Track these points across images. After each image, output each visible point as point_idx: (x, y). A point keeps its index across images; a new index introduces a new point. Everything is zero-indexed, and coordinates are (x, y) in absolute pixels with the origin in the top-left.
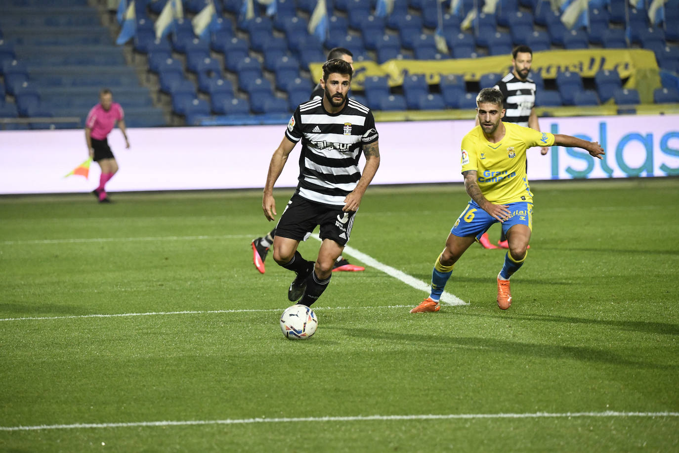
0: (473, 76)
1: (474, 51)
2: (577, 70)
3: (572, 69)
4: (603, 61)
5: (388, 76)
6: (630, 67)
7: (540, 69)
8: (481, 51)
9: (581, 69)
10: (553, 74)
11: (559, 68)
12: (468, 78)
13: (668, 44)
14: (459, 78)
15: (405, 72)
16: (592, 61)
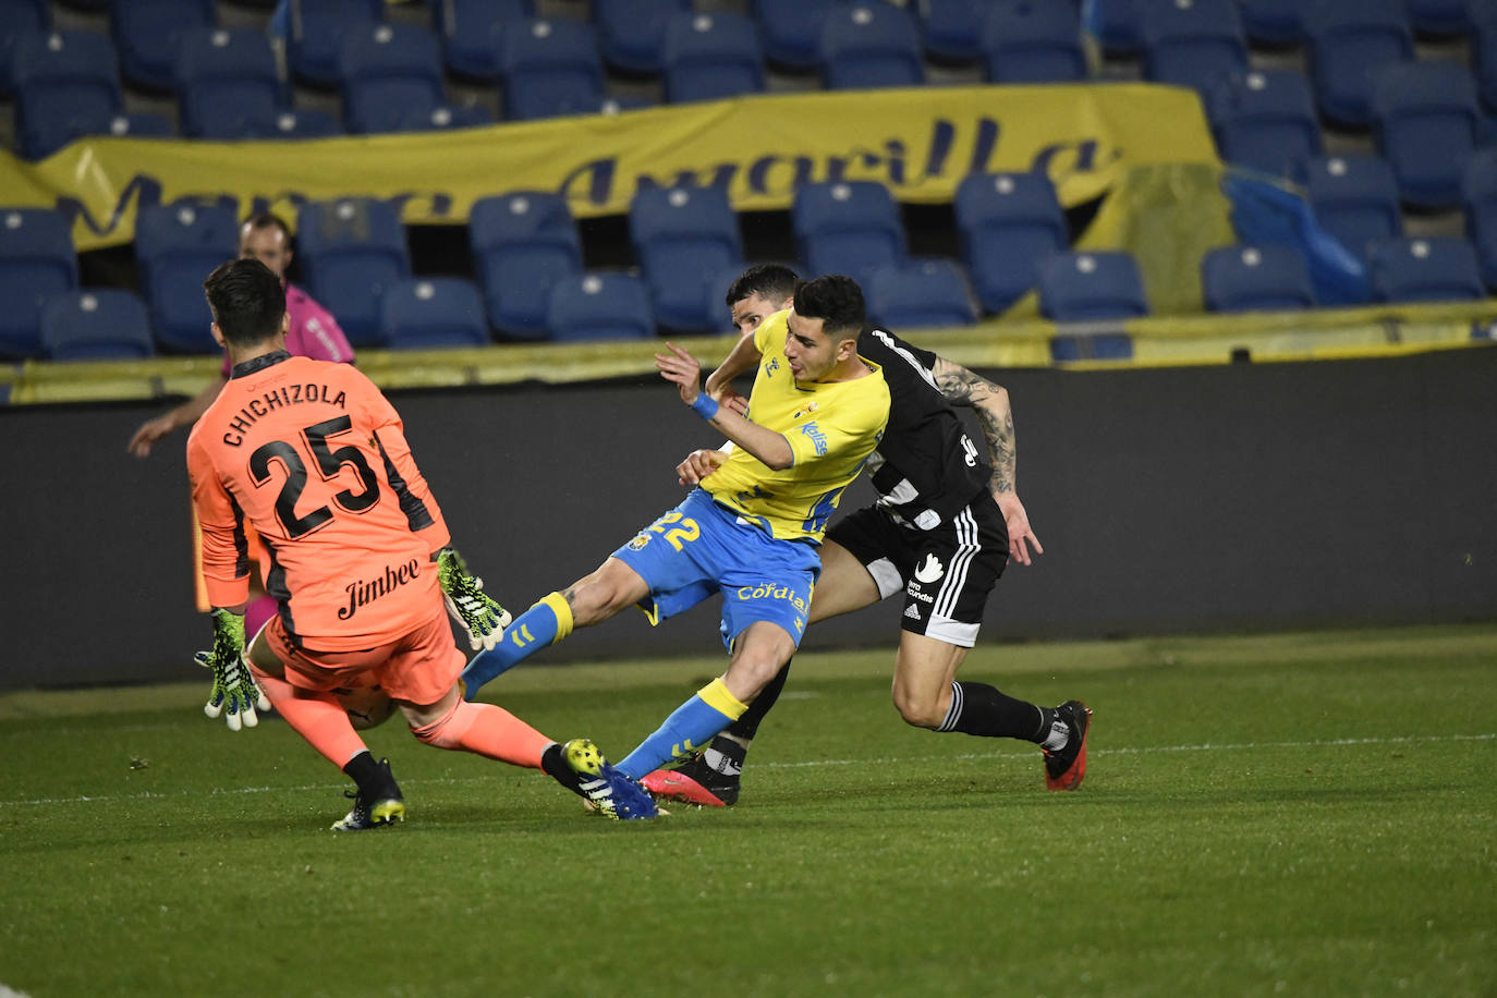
0: (442, 202)
1: (441, 101)
2: (880, 173)
3: (856, 170)
4: (988, 132)
5: (70, 207)
6: (1101, 156)
7: (725, 173)
8: (471, 99)
9: (897, 172)
10: (779, 192)
11: (804, 165)
12: (418, 212)
13: (1258, 60)
14: (383, 211)
15: (145, 190)
16: (944, 135)
